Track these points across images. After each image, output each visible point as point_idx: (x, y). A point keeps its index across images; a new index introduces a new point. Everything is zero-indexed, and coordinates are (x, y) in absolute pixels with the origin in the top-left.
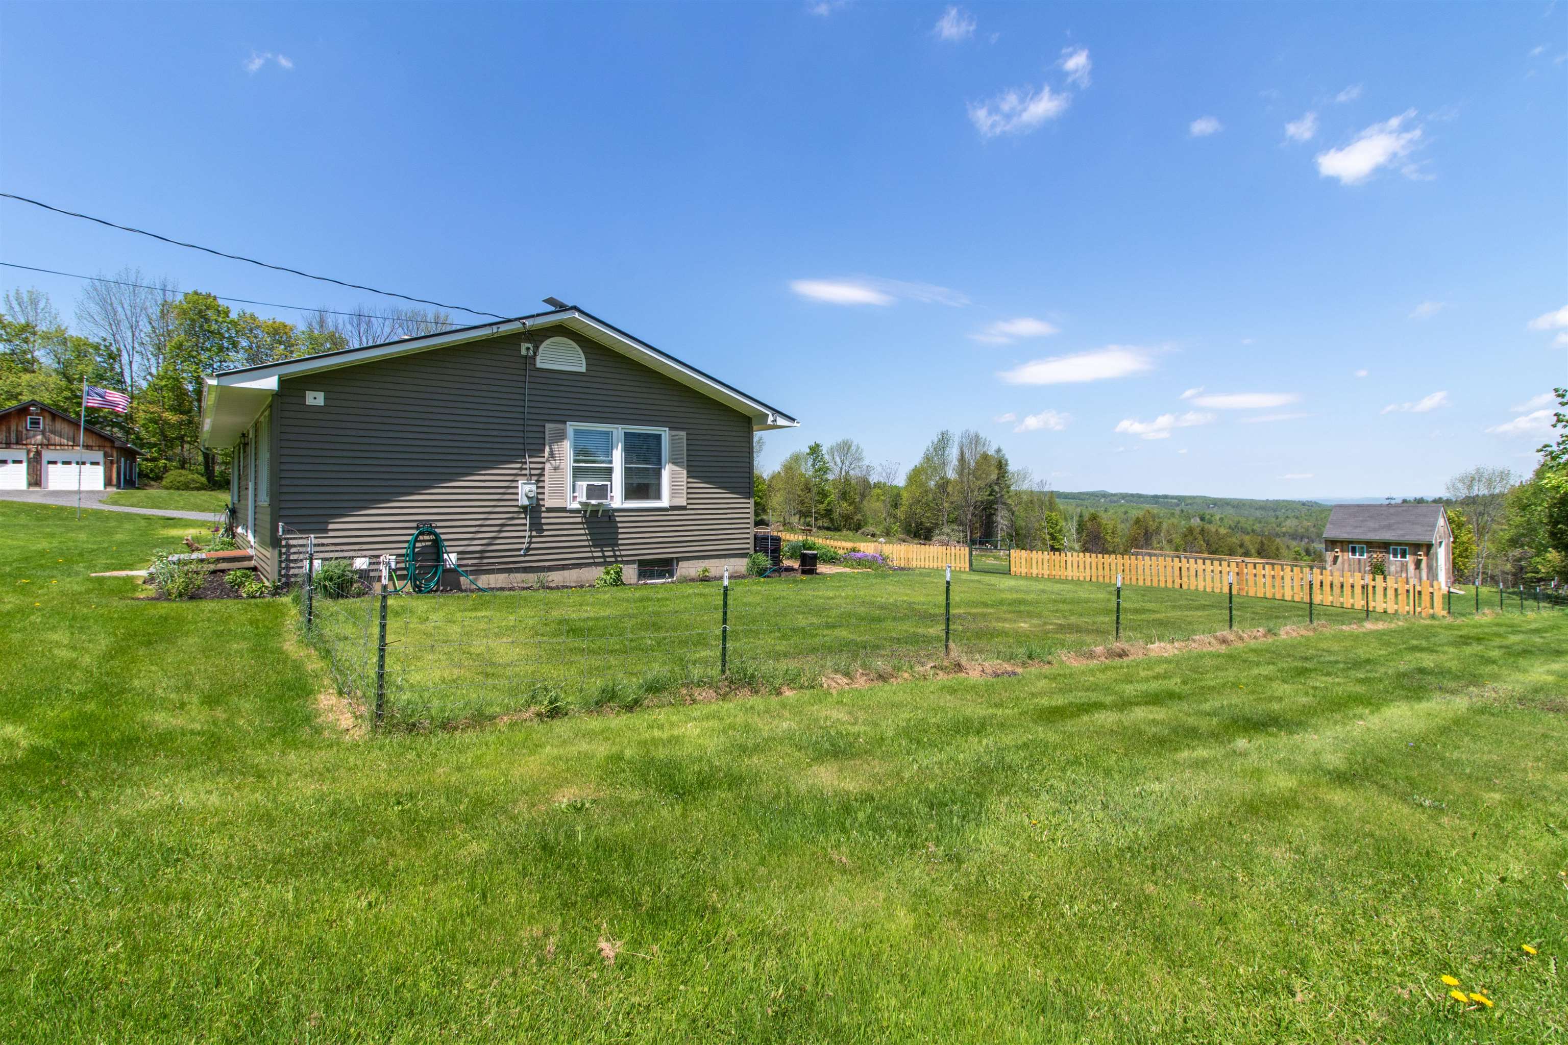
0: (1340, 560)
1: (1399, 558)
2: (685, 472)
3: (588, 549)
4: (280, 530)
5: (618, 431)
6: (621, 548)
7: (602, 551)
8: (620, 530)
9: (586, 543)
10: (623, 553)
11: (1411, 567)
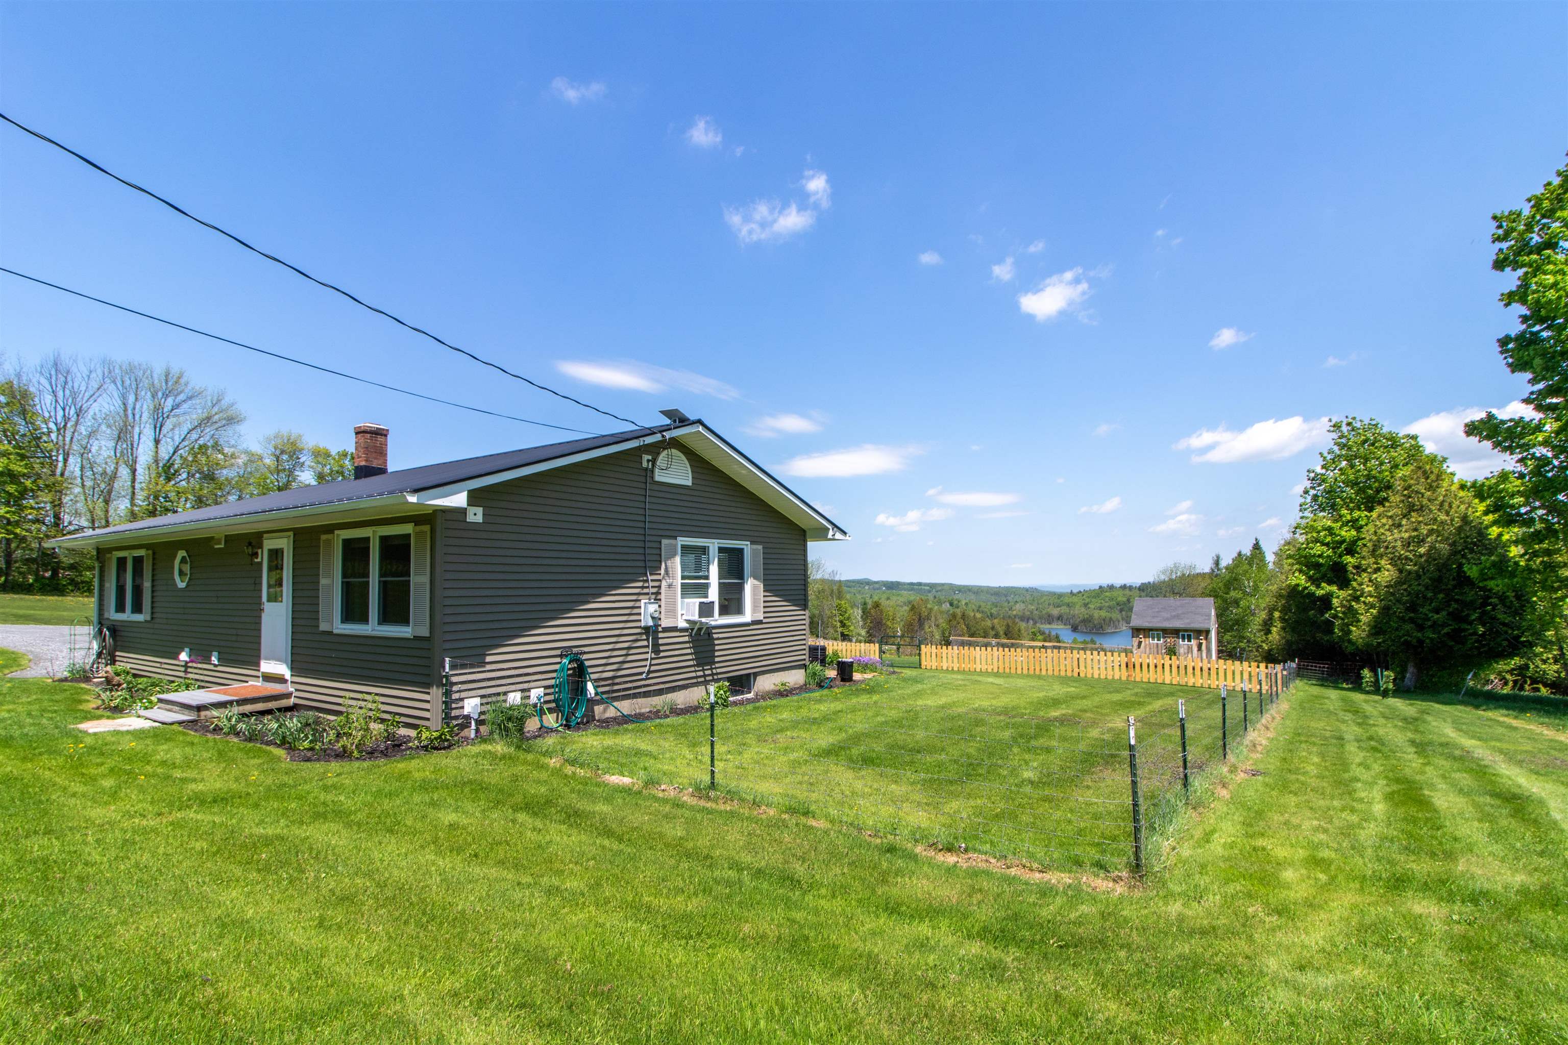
0: (1143, 644)
1: (1186, 642)
2: (762, 586)
3: (693, 669)
4: (447, 666)
5: (713, 545)
6: (717, 665)
7: (703, 670)
8: (717, 648)
9: (691, 663)
10: (719, 670)
11: (1195, 649)
